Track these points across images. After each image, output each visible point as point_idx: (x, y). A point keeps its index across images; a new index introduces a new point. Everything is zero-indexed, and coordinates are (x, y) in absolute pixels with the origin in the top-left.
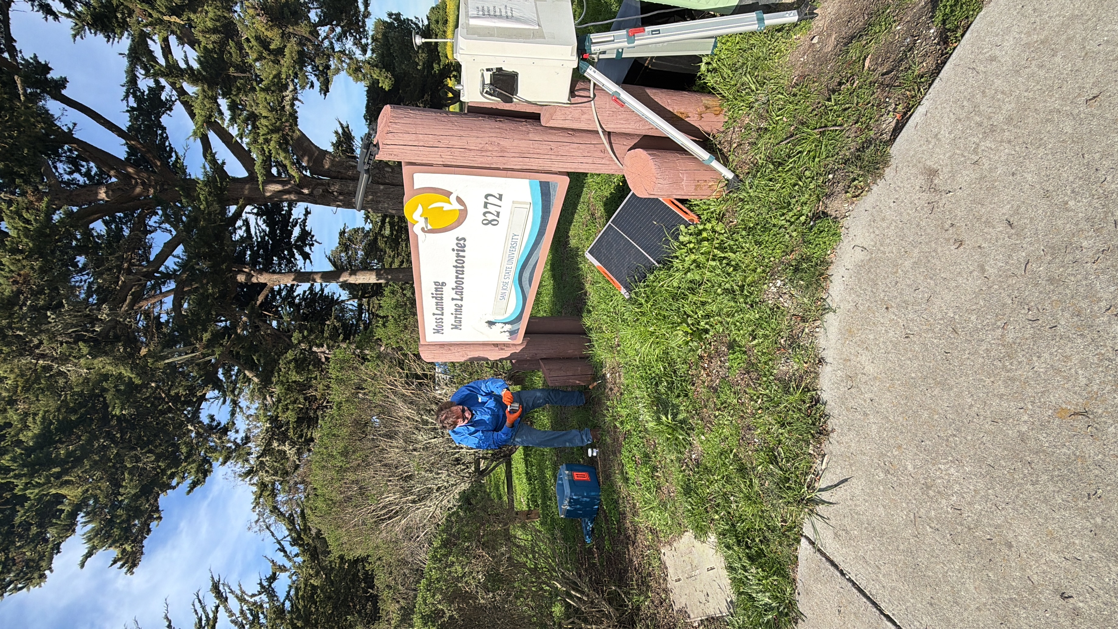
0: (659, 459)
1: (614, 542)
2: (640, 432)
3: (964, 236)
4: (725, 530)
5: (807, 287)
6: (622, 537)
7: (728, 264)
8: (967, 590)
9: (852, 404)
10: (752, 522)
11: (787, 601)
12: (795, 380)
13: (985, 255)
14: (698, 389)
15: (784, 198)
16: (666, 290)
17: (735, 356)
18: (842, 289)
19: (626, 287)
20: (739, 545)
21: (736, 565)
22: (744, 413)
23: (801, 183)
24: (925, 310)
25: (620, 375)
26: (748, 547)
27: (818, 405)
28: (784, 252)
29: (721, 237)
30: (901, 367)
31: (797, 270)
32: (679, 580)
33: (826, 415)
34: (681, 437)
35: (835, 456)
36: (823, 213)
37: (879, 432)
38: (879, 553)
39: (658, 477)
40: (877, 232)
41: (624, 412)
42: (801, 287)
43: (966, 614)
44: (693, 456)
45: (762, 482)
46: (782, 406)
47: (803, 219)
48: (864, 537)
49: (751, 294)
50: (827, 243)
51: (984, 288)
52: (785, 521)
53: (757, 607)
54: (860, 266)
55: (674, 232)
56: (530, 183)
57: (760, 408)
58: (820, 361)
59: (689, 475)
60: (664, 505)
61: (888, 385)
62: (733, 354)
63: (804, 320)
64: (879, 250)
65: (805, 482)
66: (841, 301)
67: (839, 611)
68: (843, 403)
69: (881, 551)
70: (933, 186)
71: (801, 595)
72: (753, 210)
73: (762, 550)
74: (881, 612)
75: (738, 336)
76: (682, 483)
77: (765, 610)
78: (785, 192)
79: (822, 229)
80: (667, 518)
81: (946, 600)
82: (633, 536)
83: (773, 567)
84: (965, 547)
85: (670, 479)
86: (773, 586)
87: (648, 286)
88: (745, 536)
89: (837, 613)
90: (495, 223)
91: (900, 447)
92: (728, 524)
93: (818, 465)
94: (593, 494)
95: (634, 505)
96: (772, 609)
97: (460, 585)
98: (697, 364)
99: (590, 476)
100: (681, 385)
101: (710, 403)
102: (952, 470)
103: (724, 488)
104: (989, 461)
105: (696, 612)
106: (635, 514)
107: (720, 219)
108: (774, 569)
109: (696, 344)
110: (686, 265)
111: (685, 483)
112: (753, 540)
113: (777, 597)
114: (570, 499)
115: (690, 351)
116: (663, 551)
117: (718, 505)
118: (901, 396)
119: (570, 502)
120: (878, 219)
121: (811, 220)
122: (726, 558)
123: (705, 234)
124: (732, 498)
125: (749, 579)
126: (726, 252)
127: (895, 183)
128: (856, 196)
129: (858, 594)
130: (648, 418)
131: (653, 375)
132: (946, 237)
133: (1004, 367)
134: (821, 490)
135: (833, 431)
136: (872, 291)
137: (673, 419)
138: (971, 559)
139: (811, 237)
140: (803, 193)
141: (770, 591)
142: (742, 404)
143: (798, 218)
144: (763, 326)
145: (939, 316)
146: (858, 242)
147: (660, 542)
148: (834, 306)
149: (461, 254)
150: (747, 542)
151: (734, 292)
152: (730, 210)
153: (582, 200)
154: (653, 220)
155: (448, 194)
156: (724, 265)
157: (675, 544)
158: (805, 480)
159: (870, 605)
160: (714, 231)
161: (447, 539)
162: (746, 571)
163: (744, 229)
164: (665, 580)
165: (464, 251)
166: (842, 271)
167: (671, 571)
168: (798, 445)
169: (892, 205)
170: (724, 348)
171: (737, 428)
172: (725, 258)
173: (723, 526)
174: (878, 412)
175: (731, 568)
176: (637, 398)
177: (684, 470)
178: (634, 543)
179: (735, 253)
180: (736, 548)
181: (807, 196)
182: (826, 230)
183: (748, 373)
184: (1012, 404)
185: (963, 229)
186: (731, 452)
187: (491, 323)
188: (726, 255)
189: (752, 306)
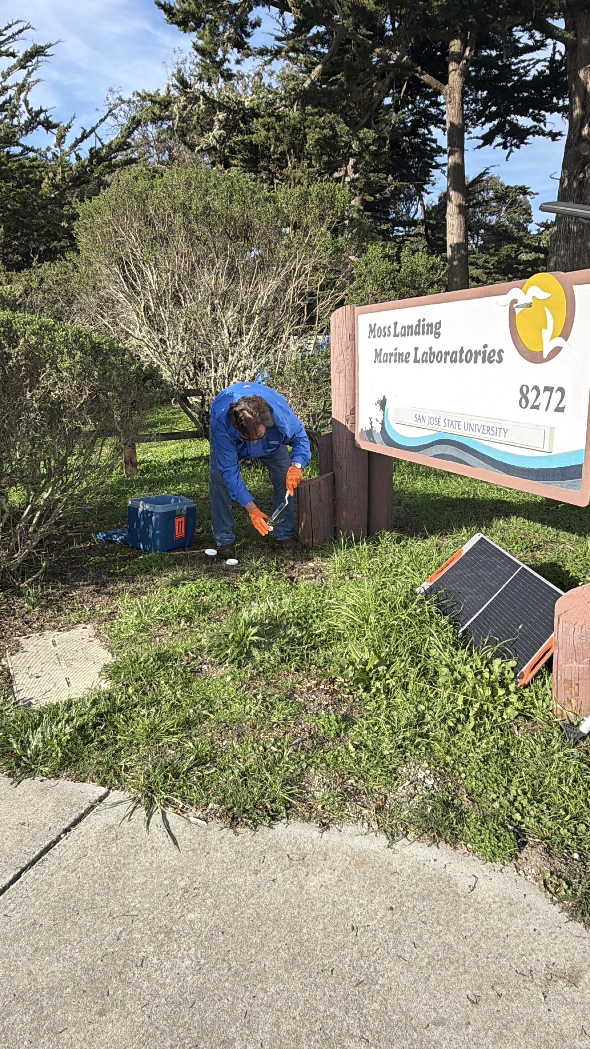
0: (202, 625)
1: (100, 568)
2: (237, 603)
3: (483, 1007)
4: (115, 699)
5: (423, 816)
6: (104, 577)
7: (458, 720)
8: (50, 963)
9: (270, 857)
10: (124, 732)
11: (33, 767)
12: (301, 793)
13: (457, 1027)
14: (291, 676)
15: (548, 796)
16: (425, 639)
17: (333, 722)
18: (419, 858)
19: (431, 588)
20: (97, 715)
21: (74, 712)
22: (260, 730)
23: (568, 818)
24: (388, 953)
25: (311, 578)
26: (95, 726)
27: (268, 818)
28: (473, 790)
29: (496, 715)
30: (316, 918)
31: (447, 804)
32: (55, 645)
33: (255, 827)
34: (229, 651)
35: (205, 833)
36: (525, 843)
37: (235, 885)
38: (91, 872)
39: (179, 623)
40: (494, 906)
41: (262, 583)
42: (422, 808)
43: (24, 959)
44: (205, 667)
45: (173, 746)
46: (268, 775)
47: (518, 817)
48: (109, 858)
49: (416, 747)
50: (482, 845)
51: (413, 1022)
52: (126, 769)
53: (26, 732)
54: (449, 881)
55: (506, 652)
56: (581, 450)
57: (265, 749)
58: (324, 825)
59: (181, 661)
60: (145, 629)
61: (292, 900)
62: (336, 720)
63: (379, 809)
64: (470, 906)
65: (173, 796)
66: (403, 856)
67: (23, 824)
68: (270, 848)
69: (94, 875)
70: (554, 978)
71: (40, 783)
72: (533, 755)
73: (92, 741)
74: (24, 870)
75: (360, 727)
76: (171, 651)
77: (22, 742)
78: (556, 797)
79: (502, 839)
80: (129, 632)
81: (39, 940)
82: (106, 590)
83: (73, 753)
84: (99, 966)
85: (176, 638)
86: (49, 752)
87: (432, 617)
88: (108, 723)
89: (22, 822)
90: (524, 404)
91: (217, 907)
92: (122, 703)
93: (193, 814)
94: (158, 542)
95: (145, 594)
96: (24, 749)
97: (48, 365)
98: (324, 676)
99: (180, 539)
100: (297, 655)
101: (273, 690)
102: (188, 962)
103: (166, 701)
104: (198, 1003)
105: (18, 663)
106: (133, 594)
107: (522, 714)
108: (70, 754)
109: (351, 675)
110: (459, 667)
111: (172, 655)
112: (103, 732)
113: (38, 755)
114: (152, 513)
115: (341, 666)
116: (88, 626)
117: (144, 693)
118: (279, 914)
119: (147, 512)
120: (512, 908)
121: (516, 827)
122: (81, 700)
123: (501, 692)
124: (153, 710)
125: (57, 724)
126: (476, 719)
127: (562, 933)
128: (545, 885)
129: (43, 846)
130: (254, 611)
131: (310, 621)
132: (484, 987)
133: (314, 1033)
134: (164, 814)
135: (237, 834)
136: (414, 893)
137: (252, 643)
138: (86, 971)
139: (492, 824)
140: (554, 819)
141: (44, 747)
142: (271, 728)
143: (518, 811)
144: (372, 759)
145: (379, 968)
146: (481, 882)
147: (100, 623)
148: (397, 846)
149: (480, 358)
150: (101, 725)
151: (420, 725)
152: (536, 727)
153: (561, 533)
154: (525, 624)
155: (565, 335)
156: (457, 715)
157: (97, 641)
158: (176, 797)
159: (31, 859)
160: (506, 705)
161: (101, 350)
162: (67, 722)
163: (507, 743)
164: (55, 628)
165: (484, 361)
166: (444, 860)
167: (65, 635)
168: (219, 792)
169: (531, 927)
170: (344, 710)
171: (240, 720)
172: (467, 717)
173: (119, 698)
174: (259, 886)
175: (69, 705)
176: (281, 599)
177: (187, 655)
178: (98, 592)
179: (473, 729)
180: (93, 711)
181: (549, 824)
182: (500, 844)
183: (311, 737)
184: (268, 1036)
185: (493, 1007)
186: (211, 712)
187: (383, 404)
188: (472, 719)
189: (400, 747)
